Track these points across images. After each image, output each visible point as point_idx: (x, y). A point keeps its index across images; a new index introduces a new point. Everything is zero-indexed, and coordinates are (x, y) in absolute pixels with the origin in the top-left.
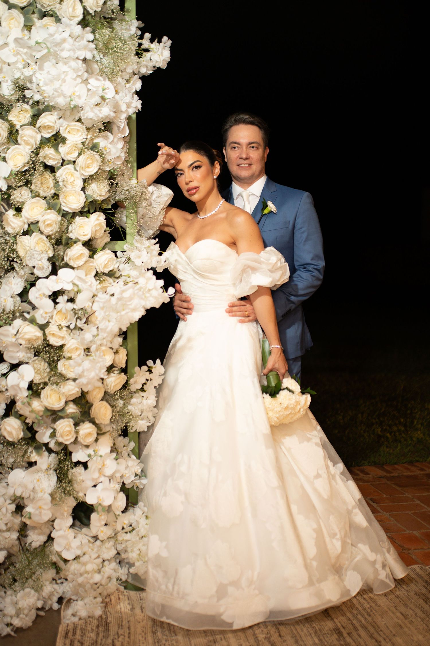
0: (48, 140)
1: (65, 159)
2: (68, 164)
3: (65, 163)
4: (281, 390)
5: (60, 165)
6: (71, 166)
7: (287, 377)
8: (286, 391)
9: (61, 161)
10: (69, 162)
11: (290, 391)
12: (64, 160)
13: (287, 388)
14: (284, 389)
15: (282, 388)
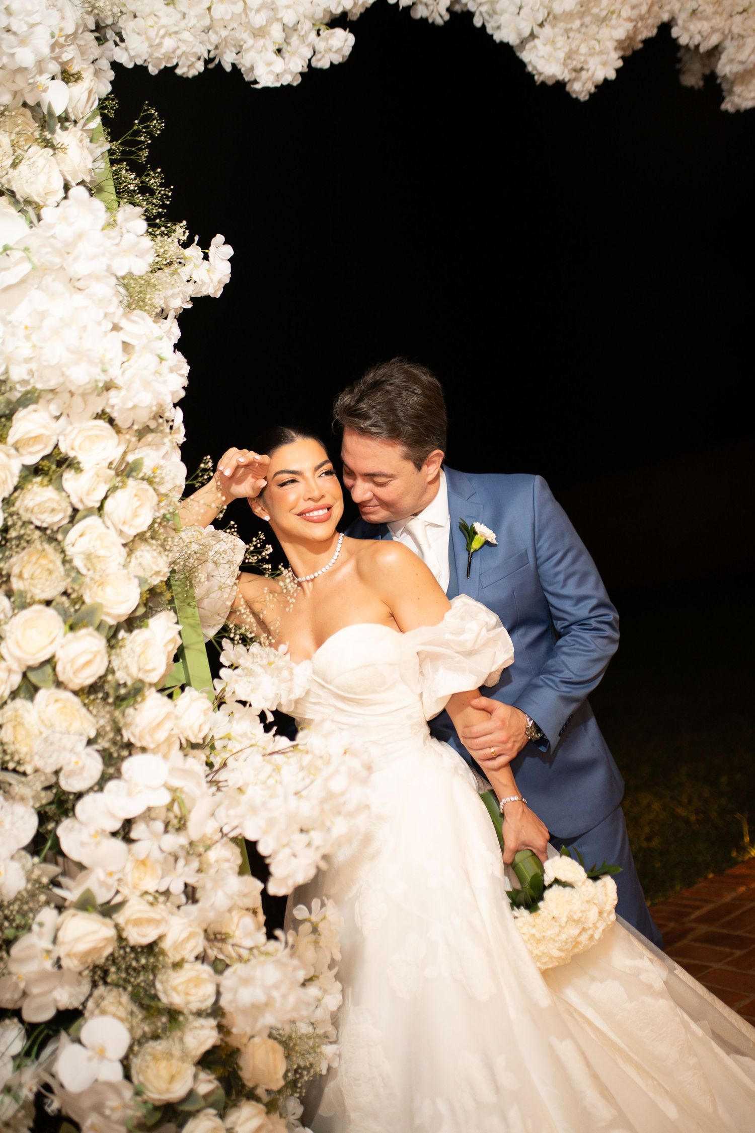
0: (36, 470)
1: (79, 506)
2: (85, 517)
3: (79, 516)
4: (545, 888)
5: (67, 520)
6: (94, 520)
7: (553, 856)
8: (555, 887)
9: (69, 511)
10: (90, 512)
11: (564, 884)
12: (75, 511)
13: (557, 881)
14: (550, 886)
15: (547, 883)
